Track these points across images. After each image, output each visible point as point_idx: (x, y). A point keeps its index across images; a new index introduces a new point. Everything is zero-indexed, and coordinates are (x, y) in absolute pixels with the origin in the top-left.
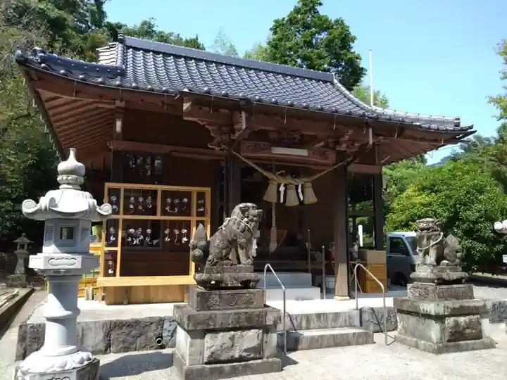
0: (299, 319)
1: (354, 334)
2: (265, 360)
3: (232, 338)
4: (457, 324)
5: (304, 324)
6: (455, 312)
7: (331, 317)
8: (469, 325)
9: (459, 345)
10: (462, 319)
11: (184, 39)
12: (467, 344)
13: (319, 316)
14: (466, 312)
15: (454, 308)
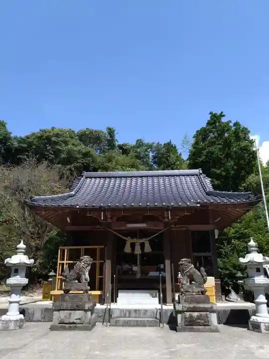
0: (125, 312)
1: (148, 321)
2: (84, 325)
3: (70, 314)
4: (191, 317)
5: (127, 315)
6: (190, 309)
7: (142, 312)
8: (199, 318)
9: (193, 329)
10: (195, 314)
11: (163, 144)
12: (199, 328)
13: (136, 311)
14: (199, 310)
15: (190, 308)
